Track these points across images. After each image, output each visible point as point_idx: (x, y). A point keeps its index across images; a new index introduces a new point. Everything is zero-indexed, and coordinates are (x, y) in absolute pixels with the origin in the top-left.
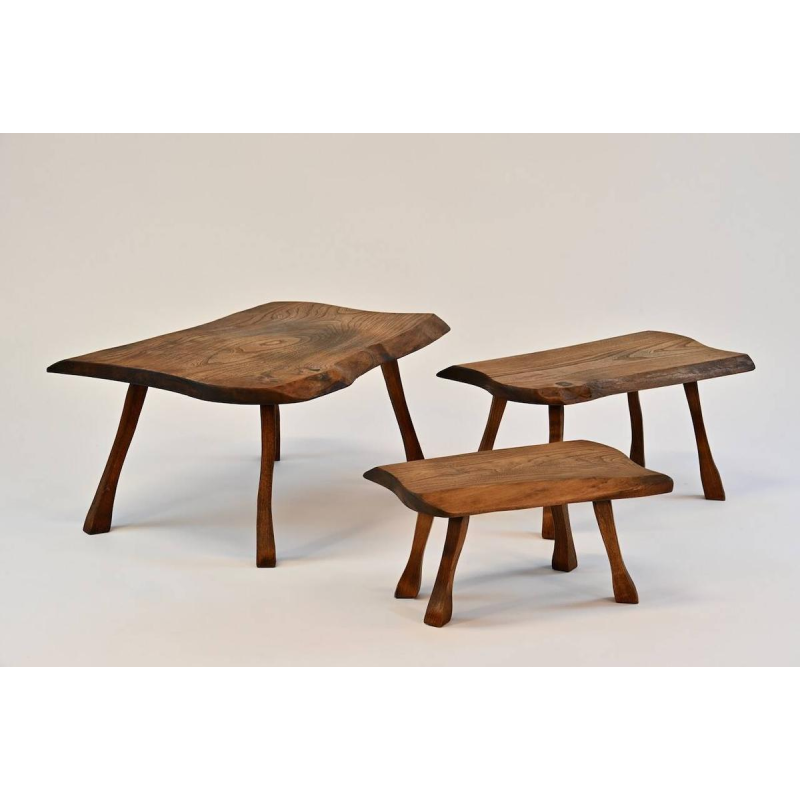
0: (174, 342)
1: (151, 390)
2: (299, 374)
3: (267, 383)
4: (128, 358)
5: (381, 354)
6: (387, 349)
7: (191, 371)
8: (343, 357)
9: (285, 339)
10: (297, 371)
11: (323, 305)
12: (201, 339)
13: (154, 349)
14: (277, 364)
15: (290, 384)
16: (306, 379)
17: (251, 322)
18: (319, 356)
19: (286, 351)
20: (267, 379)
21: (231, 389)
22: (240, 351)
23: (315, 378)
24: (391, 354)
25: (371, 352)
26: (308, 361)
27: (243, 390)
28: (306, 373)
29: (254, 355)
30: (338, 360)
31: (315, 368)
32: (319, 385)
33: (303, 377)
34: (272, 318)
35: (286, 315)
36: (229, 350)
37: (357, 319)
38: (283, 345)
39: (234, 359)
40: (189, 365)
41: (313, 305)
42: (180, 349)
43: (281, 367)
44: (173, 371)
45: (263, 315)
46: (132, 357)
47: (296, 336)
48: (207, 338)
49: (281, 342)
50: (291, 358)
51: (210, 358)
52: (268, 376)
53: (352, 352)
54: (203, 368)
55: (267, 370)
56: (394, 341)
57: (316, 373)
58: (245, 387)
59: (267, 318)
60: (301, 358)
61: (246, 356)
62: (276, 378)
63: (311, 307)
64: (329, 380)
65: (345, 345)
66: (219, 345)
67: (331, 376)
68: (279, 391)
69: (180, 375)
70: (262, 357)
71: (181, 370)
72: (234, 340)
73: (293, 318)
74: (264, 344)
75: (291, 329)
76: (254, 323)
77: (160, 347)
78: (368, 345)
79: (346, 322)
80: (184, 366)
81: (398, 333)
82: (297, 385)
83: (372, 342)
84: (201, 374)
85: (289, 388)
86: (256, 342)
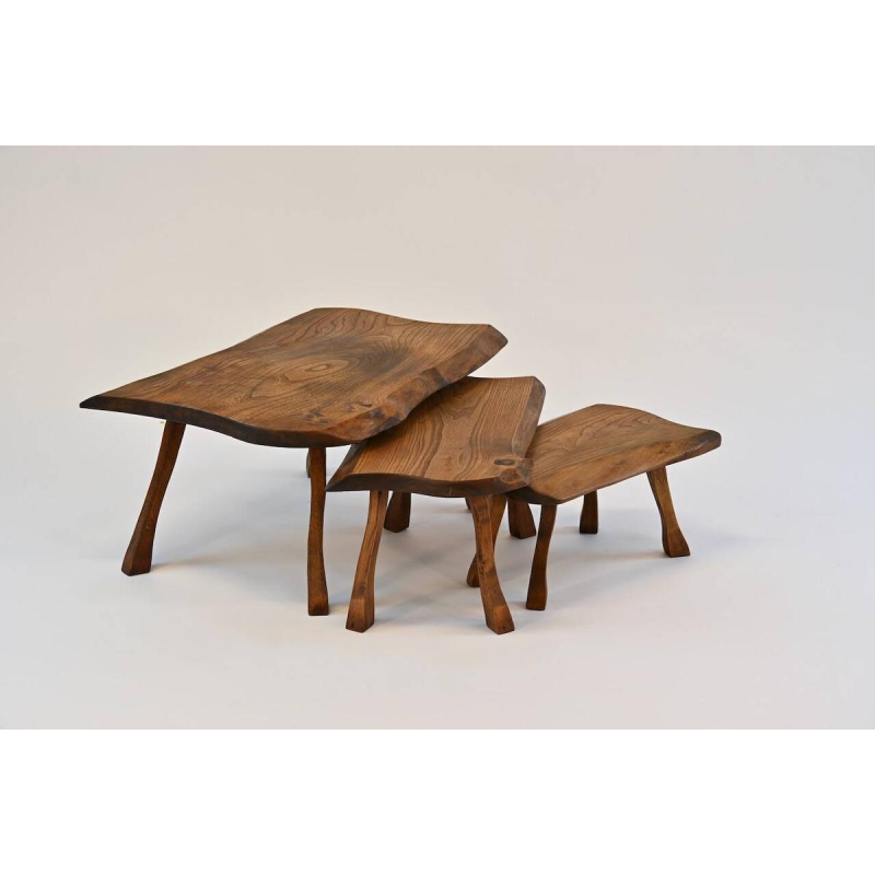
0: (212, 369)
1: (189, 428)
2: (350, 411)
3: (317, 424)
4: (166, 391)
5: (435, 380)
6: (442, 373)
7: (234, 409)
8: (395, 387)
9: (332, 362)
10: (348, 407)
11: (370, 312)
12: (242, 364)
13: (192, 379)
14: (327, 397)
15: (341, 425)
16: (358, 418)
17: (294, 338)
18: (370, 386)
19: (335, 380)
20: (316, 419)
21: (279, 432)
22: (285, 379)
23: (367, 416)
24: (446, 379)
25: (425, 378)
26: (359, 393)
27: (292, 433)
28: (358, 410)
29: (300, 385)
30: (391, 391)
31: (367, 402)
32: (372, 423)
33: (354, 415)
34: (316, 332)
35: (331, 327)
36: (273, 378)
37: (408, 332)
38: (331, 371)
39: (278, 391)
40: (232, 400)
41: (360, 312)
42: (221, 378)
43: (330, 402)
44: (215, 408)
45: (308, 326)
46: (171, 390)
47: (344, 358)
48: (248, 362)
49: (329, 366)
50: (340, 389)
51: (254, 389)
52: (318, 415)
53: (405, 380)
54: (250, 402)
55: (316, 406)
56: (449, 363)
57: (368, 409)
58: (293, 430)
59: (312, 333)
60: (352, 389)
61: (293, 387)
62: (326, 416)
63: (358, 314)
64: (382, 416)
65: (397, 369)
66: (263, 372)
67: (385, 411)
68: (330, 433)
69: (223, 414)
70: (310, 387)
71: (223, 407)
72: (278, 365)
73: (338, 333)
74: (310, 370)
75: (337, 347)
76: (298, 340)
77: (200, 375)
78: (421, 370)
79: (397, 336)
80: (227, 401)
81: (452, 352)
82: (348, 426)
83: (426, 367)
85: (339, 429)
86: (300, 366)
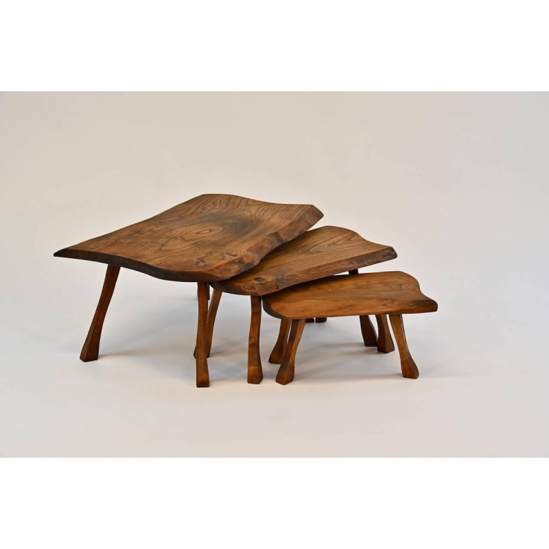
0: (137, 232)
1: (122, 269)
2: (223, 259)
3: (202, 267)
4: (108, 246)
5: (277, 240)
6: (282, 235)
7: (150, 257)
8: (252, 244)
9: (213, 228)
10: (222, 257)
11: (237, 197)
12: (156, 229)
13: (124, 238)
14: (208, 250)
15: (217, 268)
16: (228, 263)
17: (189, 213)
18: (236, 243)
19: (214, 239)
20: (201, 264)
21: (178, 272)
22: (183, 239)
23: (233, 262)
24: (284, 239)
25: (270, 238)
26: (229, 248)
27: (186, 272)
28: (228, 258)
29: (192, 242)
30: (249, 247)
31: (234, 254)
32: (237, 266)
33: (225, 261)
34: (203, 209)
35: (213, 206)
36: (175, 238)
37: (261, 209)
38: (212, 234)
39: (178, 246)
40: (149, 252)
41: (230, 197)
42: (143, 238)
43: (210, 254)
44: (139, 257)
45: (197, 206)
46: (110, 245)
47: (220, 226)
48: (160, 228)
49: (210, 231)
50: (217, 245)
51: (163, 245)
52: (203, 261)
53: (259, 239)
54: (160, 254)
55: (202, 255)
56: (286, 229)
57: (234, 258)
58: (187, 271)
59: (200, 210)
60: (224, 245)
61: (188, 244)
62: (208, 262)
63: (230, 198)
64: (243, 263)
65: (253, 233)
66: (169, 234)
67: (245, 259)
68: (210, 273)
69: (143, 260)
70: (199, 244)
71: (143, 256)
72: (179, 230)
73: (217, 209)
74: (199, 233)
75: (216, 219)
76: (191, 214)
77: (129, 236)
78: (268, 233)
79: (254, 212)
80: (146, 252)
81: (288, 222)
82: (222, 268)
83: (271, 231)
84: (157, 260)
85: (216, 271)
86: (193, 231)
